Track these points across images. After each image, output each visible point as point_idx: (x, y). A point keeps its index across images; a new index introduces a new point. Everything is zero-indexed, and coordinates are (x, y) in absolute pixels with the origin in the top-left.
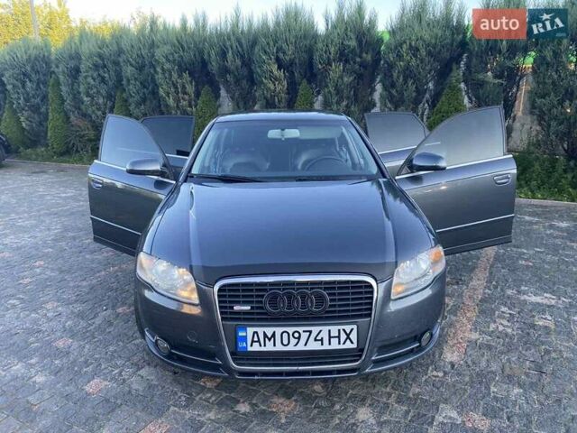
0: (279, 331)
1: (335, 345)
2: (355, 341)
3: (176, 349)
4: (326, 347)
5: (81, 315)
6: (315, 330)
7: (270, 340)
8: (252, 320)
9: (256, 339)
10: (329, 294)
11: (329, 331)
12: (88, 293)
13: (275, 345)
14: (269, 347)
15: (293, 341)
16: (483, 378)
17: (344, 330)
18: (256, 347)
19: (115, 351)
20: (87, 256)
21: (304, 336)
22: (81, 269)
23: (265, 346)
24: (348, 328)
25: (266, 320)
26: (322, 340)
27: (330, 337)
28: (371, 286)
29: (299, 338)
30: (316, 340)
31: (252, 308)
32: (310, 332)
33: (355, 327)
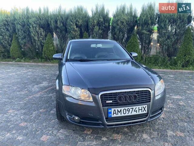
0: (122, 109)
1: (141, 112)
2: (147, 111)
3: (82, 119)
4: (138, 113)
6: (134, 108)
7: (119, 112)
8: (113, 106)
9: (115, 112)
10: (138, 95)
11: (139, 108)
12: (24, 106)
13: (121, 114)
14: (119, 115)
15: (127, 112)
17: (143, 107)
18: (115, 115)
21: (131, 110)
23: (118, 114)
25: (117, 105)
26: (136, 111)
27: (139, 110)
28: (150, 92)
29: (129, 111)
30: (134, 111)
31: (113, 101)
32: (133, 108)
33: (146, 106)
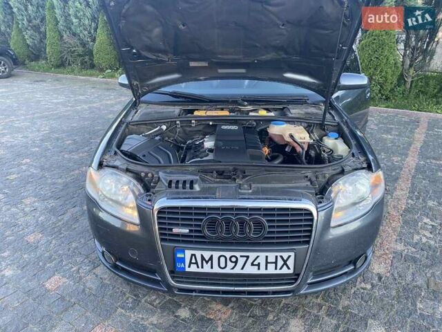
0: (216, 255)
1: (271, 270)
2: (292, 267)
3: (120, 262)
4: (263, 271)
5: (52, 211)
6: (252, 255)
7: (207, 262)
8: (191, 242)
9: (193, 261)
10: (268, 221)
11: (267, 257)
12: (62, 190)
13: (212, 268)
14: (207, 269)
15: (230, 265)
16: (409, 293)
17: (281, 257)
18: (193, 268)
19: (76, 248)
20: (66, 156)
21: (241, 261)
22: (59, 167)
23: (202, 267)
24: (285, 255)
25: (204, 243)
26: (259, 265)
27: (267, 263)
28: (311, 214)
29: (236, 262)
30: (252, 264)
31: (191, 231)
32: (248, 257)
33: (292, 254)
